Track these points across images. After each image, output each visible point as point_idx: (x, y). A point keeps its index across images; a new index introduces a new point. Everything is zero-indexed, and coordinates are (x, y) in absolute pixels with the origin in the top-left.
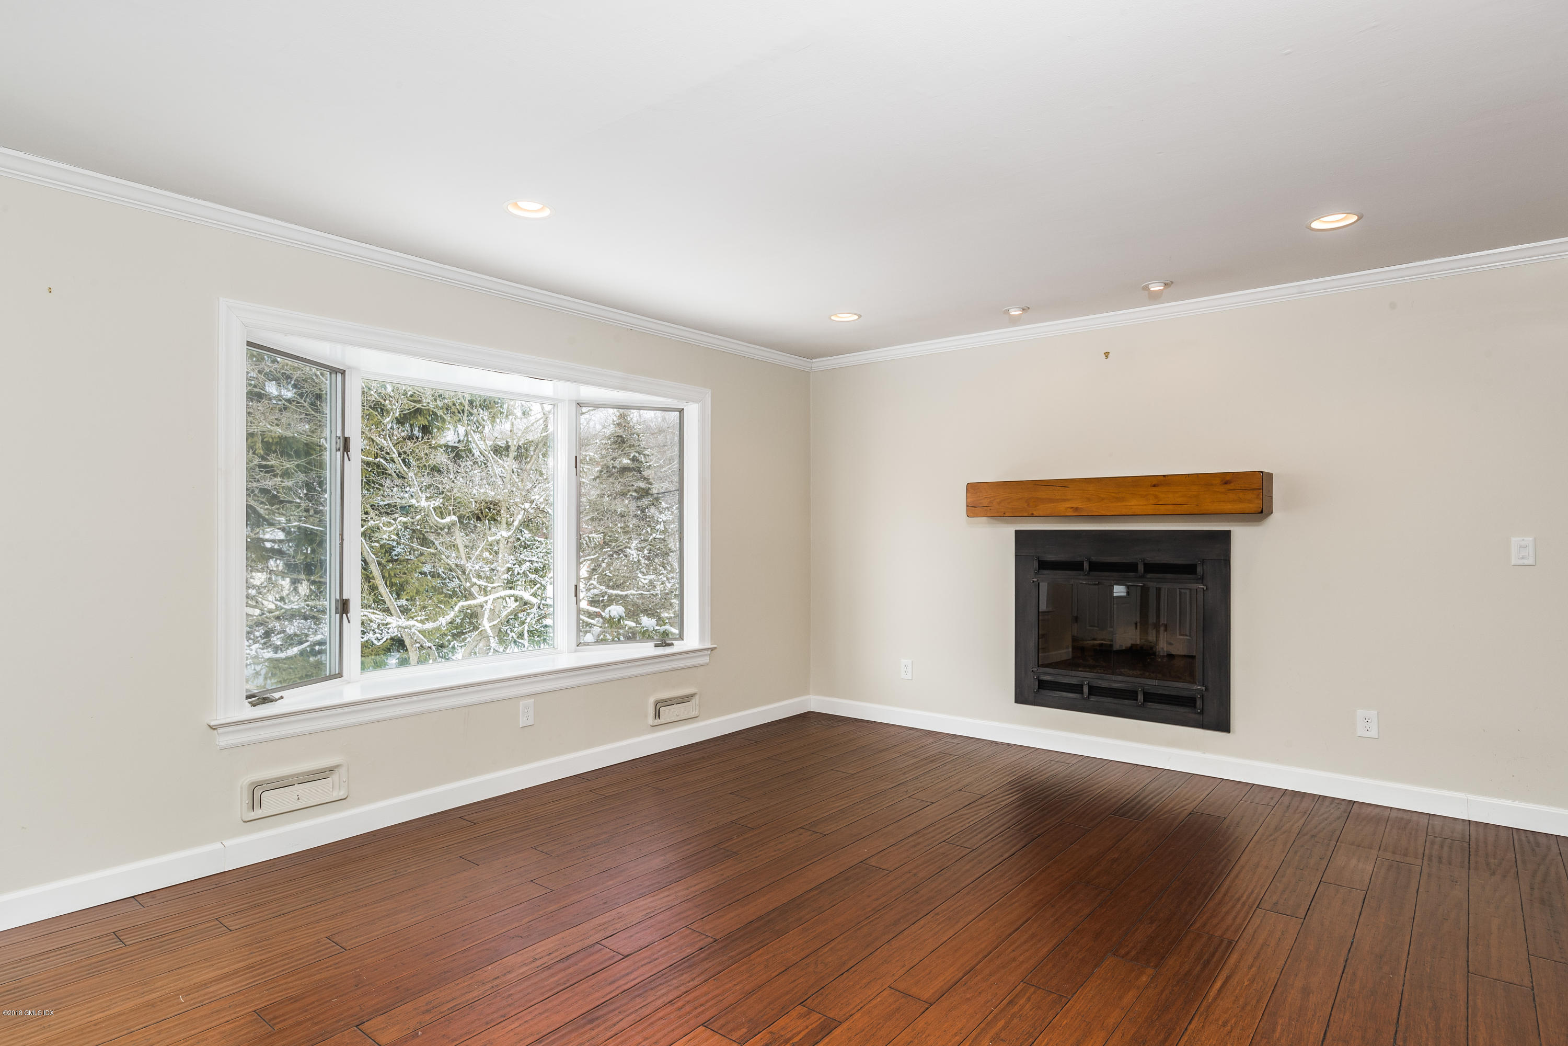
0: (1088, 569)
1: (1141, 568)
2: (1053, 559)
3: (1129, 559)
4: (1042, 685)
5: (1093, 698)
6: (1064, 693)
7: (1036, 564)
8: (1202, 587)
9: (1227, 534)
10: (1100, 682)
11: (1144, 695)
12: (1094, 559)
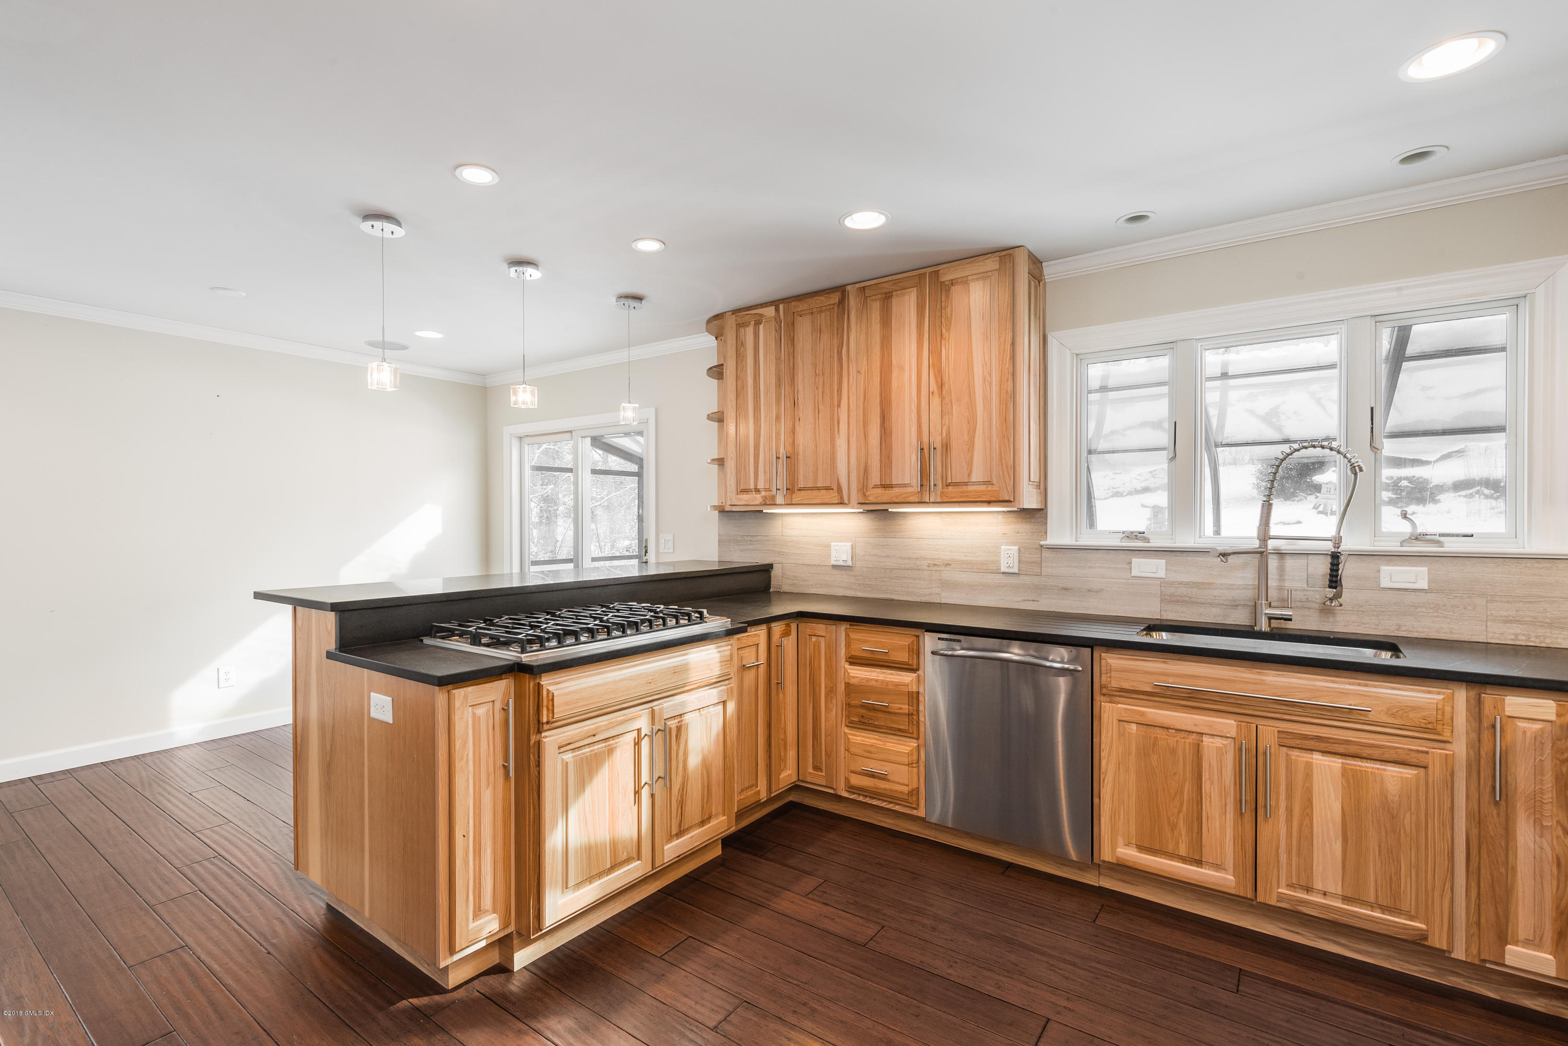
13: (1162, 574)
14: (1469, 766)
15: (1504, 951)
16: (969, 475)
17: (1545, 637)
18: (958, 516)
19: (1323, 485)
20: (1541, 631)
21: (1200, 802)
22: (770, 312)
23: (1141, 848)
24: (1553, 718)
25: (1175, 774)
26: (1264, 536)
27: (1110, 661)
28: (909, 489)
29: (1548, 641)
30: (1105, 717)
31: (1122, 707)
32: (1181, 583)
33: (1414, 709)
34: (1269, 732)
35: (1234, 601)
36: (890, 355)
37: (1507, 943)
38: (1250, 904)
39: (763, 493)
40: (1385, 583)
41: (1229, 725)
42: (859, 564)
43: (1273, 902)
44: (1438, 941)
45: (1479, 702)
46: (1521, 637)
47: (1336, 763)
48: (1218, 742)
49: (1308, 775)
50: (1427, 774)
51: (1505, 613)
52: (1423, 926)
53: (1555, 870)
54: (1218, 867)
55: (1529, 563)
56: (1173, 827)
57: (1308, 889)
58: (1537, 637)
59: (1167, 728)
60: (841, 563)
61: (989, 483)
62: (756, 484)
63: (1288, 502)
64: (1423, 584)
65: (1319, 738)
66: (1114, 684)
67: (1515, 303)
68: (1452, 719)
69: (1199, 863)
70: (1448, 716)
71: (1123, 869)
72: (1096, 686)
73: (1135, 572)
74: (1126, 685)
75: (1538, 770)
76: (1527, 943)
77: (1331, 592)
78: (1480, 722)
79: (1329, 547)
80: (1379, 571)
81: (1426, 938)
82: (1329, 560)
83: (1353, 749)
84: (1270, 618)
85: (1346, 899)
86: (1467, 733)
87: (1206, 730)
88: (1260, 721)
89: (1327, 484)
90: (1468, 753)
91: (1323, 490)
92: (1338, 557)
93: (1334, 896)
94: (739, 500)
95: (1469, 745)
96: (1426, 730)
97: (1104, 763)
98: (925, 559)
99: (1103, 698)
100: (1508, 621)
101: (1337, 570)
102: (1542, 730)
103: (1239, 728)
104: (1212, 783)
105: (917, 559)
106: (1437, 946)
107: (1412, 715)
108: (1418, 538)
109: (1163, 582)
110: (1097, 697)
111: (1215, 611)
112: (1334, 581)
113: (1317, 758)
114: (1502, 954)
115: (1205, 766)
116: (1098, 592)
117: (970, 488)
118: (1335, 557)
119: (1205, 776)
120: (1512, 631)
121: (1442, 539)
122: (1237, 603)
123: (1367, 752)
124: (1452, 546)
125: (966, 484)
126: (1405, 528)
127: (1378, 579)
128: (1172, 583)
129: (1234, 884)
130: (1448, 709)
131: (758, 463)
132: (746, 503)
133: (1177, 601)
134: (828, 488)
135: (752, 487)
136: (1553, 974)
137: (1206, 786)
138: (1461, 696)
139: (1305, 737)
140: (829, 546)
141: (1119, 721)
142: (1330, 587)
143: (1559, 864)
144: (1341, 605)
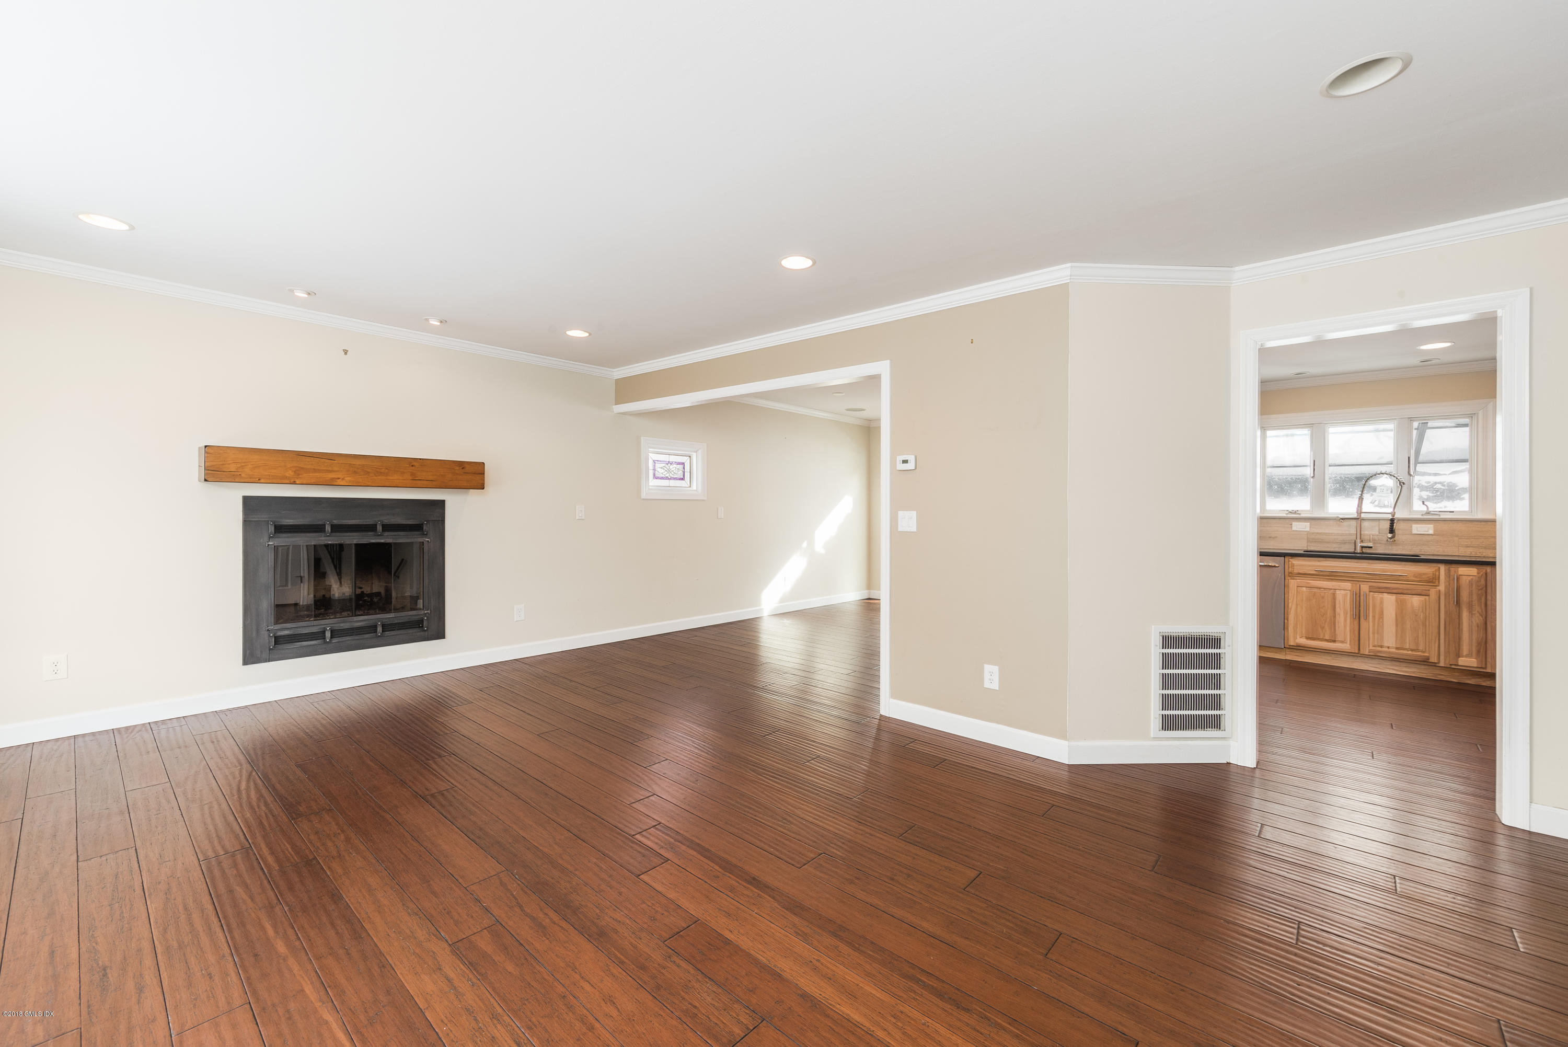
0: (330, 531)
1: (379, 528)
2: (291, 524)
3: (369, 522)
4: (278, 640)
5: (335, 640)
6: (305, 642)
7: (272, 529)
8: (428, 540)
9: (442, 503)
10: (342, 625)
11: (382, 627)
12: (335, 522)
13: (1308, 529)
14: (1445, 594)
15: (1458, 660)
17: (1483, 553)
19: (1378, 487)
20: (1481, 550)
21: (1335, 617)
23: (1307, 638)
24: (1476, 574)
25: (1324, 606)
26: (1360, 512)
27: (1294, 562)
29: (1484, 554)
30: (1291, 586)
31: (1300, 581)
32: (1318, 533)
33: (1424, 574)
34: (1365, 588)
35: (1344, 541)
37: (1459, 657)
38: (1357, 655)
40: (1415, 532)
41: (1348, 585)
43: (1367, 653)
44: (1433, 659)
45: (1449, 571)
46: (1473, 553)
47: (1393, 597)
48: (1343, 592)
49: (1382, 602)
50: (1429, 598)
51: (1467, 543)
52: (1428, 655)
53: (1476, 629)
54: (1342, 642)
55: (1476, 523)
56: (1323, 628)
57: (1381, 647)
58: (1480, 553)
59: (1320, 588)
63: (1349, 499)
64: (1431, 532)
65: (1386, 588)
66: (1296, 571)
67: (1471, 416)
68: (1439, 577)
69: (1334, 641)
70: (1437, 576)
71: (1299, 648)
72: (1287, 573)
73: (1294, 528)
74: (1301, 572)
75: (1471, 594)
76: (1467, 656)
77: (1390, 535)
78: (1450, 577)
79: (1390, 517)
80: (1411, 527)
81: (1429, 659)
82: (1389, 522)
83: (1400, 591)
84: (1362, 547)
85: (1397, 648)
86: (1445, 582)
87: (1337, 588)
88: (1360, 583)
89: (1381, 486)
90: (1445, 590)
91: (1378, 490)
92: (1394, 520)
93: (1392, 648)
95: (1446, 587)
96: (1429, 582)
97: (1290, 605)
99: (1289, 578)
100: (1467, 547)
101: (1393, 528)
102: (1472, 579)
103: (1352, 586)
104: (1340, 609)
106: (1433, 661)
107: (1423, 576)
108: (1428, 513)
109: (1308, 533)
110: (1287, 578)
111: (1334, 545)
112: (1392, 531)
113: (1385, 595)
114: (1457, 661)
115: (1337, 602)
116: (1274, 538)
118: (1392, 521)
119: (1337, 606)
120: (1469, 551)
121: (1440, 513)
122: (1346, 542)
123: (1405, 592)
124: (1444, 516)
126: (1424, 508)
127: (1411, 530)
128: (1313, 533)
129: (1349, 648)
130: (1437, 573)
133: (1316, 542)
136: (1476, 666)
137: (1338, 610)
138: (1443, 568)
139: (1380, 588)
141: (1298, 587)
142: (1390, 533)
143: (1478, 626)
144: (1395, 541)
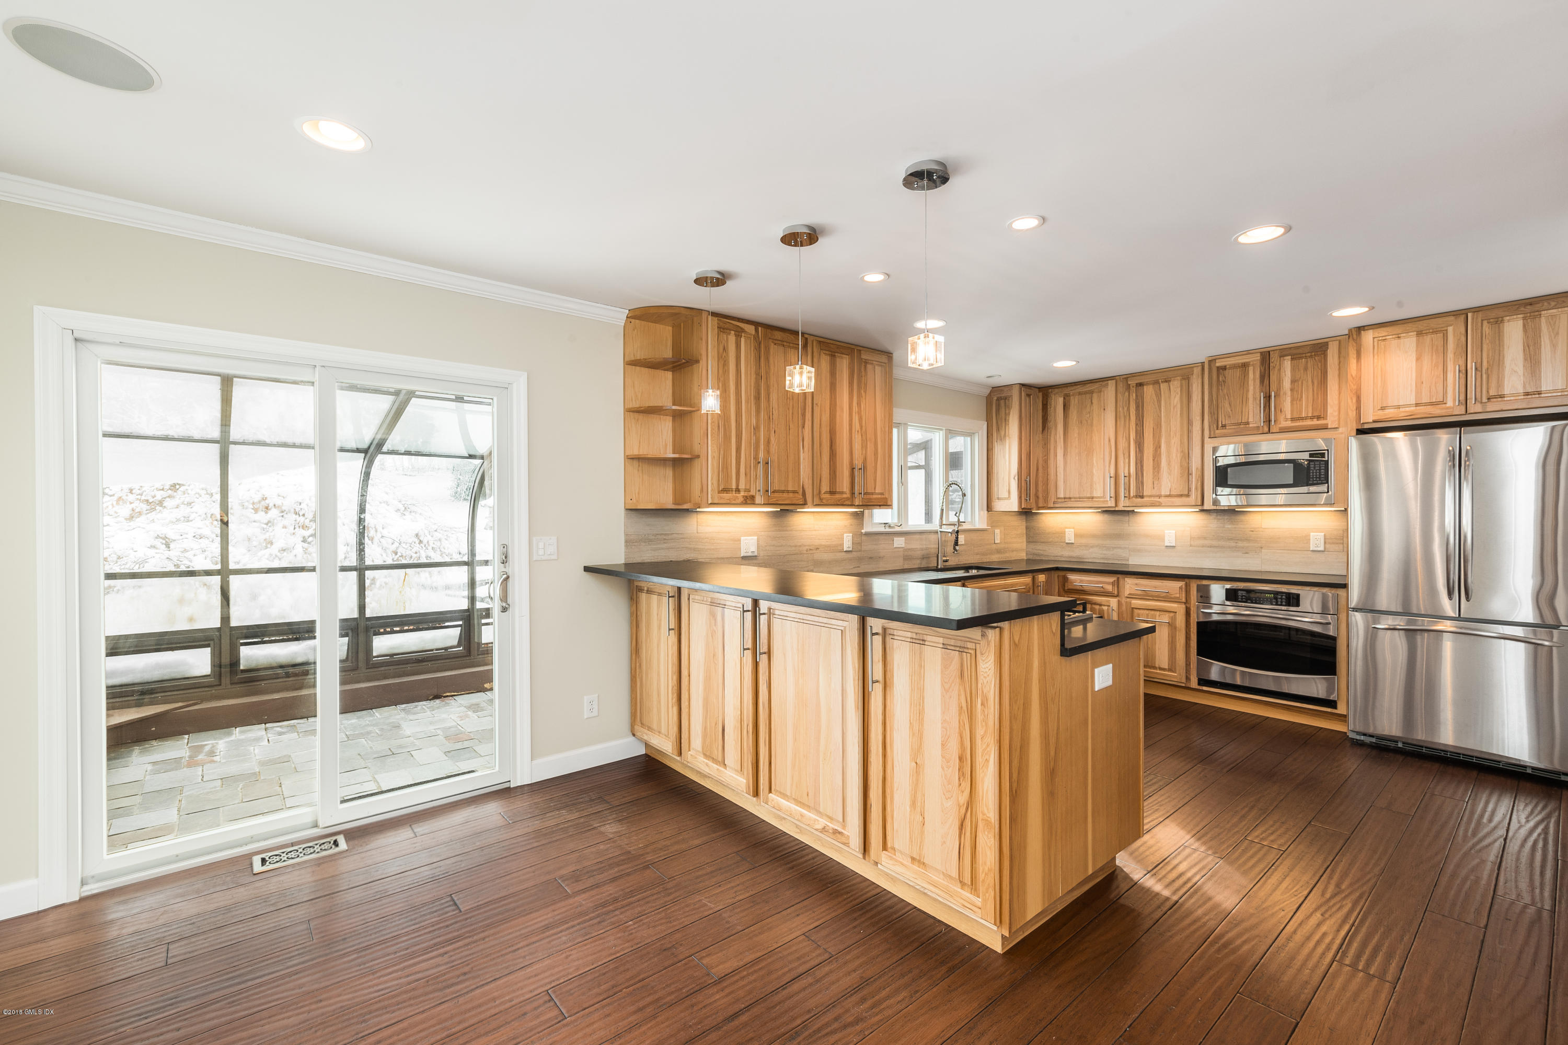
13: (903, 545)
16: (875, 488)
18: (823, 514)
22: (750, 329)
28: (845, 496)
36: (835, 398)
39: (742, 493)
42: (762, 554)
60: (750, 554)
61: (882, 494)
62: (738, 485)
73: (895, 545)
84: (944, 561)
94: (721, 498)
98: (805, 546)
105: (800, 546)
109: (904, 550)
116: (883, 558)
117: (875, 496)
125: (872, 494)
131: (739, 465)
132: (728, 502)
133: (908, 559)
134: (794, 492)
135: (734, 487)
140: (740, 540)
